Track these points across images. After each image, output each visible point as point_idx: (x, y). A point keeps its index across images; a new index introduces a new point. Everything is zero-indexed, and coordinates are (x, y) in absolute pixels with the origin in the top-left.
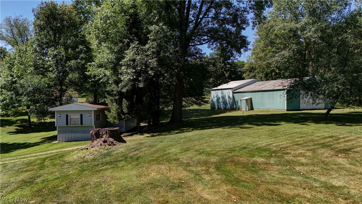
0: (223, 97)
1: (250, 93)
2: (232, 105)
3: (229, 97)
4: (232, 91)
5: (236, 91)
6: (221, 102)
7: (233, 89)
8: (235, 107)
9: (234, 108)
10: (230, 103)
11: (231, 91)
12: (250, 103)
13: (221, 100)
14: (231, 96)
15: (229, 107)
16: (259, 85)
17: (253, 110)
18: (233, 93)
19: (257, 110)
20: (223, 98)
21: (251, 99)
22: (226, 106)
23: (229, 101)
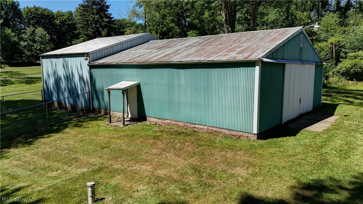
0: (67, 77)
1: (135, 71)
2: (90, 100)
3: (81, 78)
4: (87, 62)
5: (97, 63)
6: (65, 89)
7: (91, 55)
8: (96, 104)
9: (94, 108)
10: (83, 94)
11: (84, 63)
12: (136, 100)
13: (63, 85)
14: (86, 76)
15: (82, 104)
16: (160, 48)
17: (146, 120)
18: (91, 67)
19: (156, 120)
20: (68, 80)
21: (138, 87)
22: (75, 101)
23: (82, 90)
